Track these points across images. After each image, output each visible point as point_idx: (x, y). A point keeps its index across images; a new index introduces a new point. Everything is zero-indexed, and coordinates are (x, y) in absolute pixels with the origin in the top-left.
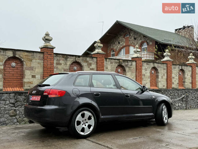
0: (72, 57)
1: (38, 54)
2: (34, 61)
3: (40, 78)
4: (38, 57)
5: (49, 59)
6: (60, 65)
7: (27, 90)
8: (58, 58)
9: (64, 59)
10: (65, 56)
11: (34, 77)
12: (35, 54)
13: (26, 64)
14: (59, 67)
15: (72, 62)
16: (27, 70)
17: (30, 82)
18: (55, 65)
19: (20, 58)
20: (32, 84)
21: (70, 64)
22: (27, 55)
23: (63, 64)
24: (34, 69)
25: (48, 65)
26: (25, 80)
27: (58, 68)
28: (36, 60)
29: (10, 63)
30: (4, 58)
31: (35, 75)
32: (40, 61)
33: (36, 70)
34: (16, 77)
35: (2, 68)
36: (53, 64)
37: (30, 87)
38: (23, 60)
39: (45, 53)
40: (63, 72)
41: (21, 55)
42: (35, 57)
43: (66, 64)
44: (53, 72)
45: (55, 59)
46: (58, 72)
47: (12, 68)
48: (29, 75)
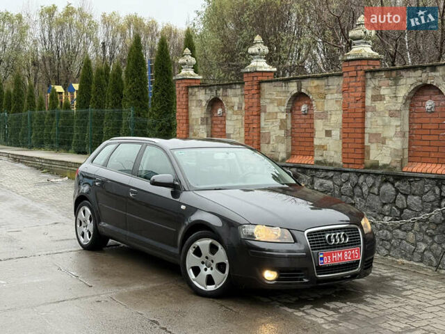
0: (412, 74)
2: (329, 97)
3: (338, 138)
4: (335, 87)
5: (353, 90)
6: (381, 100)
7: (318, 162)
8: (377, 83)
9: (390, 82)
10: (394, 74)
11: (328, 133)
12: (330, 79)
13: (318, 105)
14: (380, 106)
15: (412, 88)
16: (317, 118)
17: (323, 147)
18: (368, 102)
19: (307, 93)
20: (326, 150)
21: (405, 95)
22: (318, 85)
23: (387, 98)
24: (329, 117)
25: (351, 104)
26: (316, 142)
27: (377, 108)
28: (332, 94)
29: (300, 107)
30: (286, 98)
31: (331, 131)
32: (340, 96)
33: (333, 119)
34: (309, 135)
35: (285, 117)
36: (361, 101)
37: (322, 156)
38: (311, 97)
39: (345, 75)
40: (387, 119)
41: (309, 86)
42: (331, 87)
43: (396, 97)
44: (363, 123)
45: (369, 86)
46: (377, 121)
47: (304, 116)
48: (321, 129)
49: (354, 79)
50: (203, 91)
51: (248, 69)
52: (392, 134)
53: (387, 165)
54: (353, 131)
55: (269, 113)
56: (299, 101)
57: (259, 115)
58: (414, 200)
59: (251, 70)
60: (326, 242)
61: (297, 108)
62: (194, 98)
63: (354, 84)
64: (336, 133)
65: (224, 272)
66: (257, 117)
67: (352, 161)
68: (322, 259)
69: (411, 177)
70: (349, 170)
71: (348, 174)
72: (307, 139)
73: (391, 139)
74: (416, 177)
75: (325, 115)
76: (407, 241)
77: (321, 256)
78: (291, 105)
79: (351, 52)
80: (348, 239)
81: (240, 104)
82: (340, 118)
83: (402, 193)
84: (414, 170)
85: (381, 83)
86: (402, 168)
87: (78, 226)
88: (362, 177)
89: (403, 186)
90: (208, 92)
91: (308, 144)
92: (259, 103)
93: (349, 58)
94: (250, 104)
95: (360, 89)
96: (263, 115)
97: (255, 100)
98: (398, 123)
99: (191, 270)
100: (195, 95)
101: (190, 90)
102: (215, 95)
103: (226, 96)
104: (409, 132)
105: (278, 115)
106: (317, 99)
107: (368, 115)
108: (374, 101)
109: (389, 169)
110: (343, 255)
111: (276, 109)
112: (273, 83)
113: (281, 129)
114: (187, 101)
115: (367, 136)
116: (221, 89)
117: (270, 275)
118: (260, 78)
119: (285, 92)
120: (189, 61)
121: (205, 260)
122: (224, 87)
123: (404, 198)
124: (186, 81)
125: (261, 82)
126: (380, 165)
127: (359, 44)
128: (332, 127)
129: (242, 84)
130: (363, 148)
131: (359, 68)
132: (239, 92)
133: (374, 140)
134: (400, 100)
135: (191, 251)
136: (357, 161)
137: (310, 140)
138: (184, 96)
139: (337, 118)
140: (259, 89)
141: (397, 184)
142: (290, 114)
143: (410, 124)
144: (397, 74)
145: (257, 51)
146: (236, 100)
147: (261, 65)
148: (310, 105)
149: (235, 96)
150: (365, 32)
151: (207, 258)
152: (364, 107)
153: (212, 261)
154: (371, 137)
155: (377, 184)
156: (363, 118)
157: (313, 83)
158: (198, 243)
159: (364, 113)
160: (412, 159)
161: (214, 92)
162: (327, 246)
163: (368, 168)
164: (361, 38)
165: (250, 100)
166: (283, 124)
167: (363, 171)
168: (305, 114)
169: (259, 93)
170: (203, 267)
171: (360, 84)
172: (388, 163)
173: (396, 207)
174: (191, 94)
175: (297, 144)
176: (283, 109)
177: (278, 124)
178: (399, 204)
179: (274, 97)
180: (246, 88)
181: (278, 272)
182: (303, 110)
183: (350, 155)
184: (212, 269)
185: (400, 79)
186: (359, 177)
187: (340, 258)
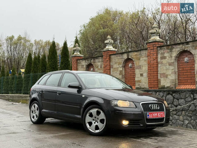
0: (178, 46)
1: (144, 51)
2: (141, 59)
3: (146, 77)
4: (144, 55)
5: (152, 55)
6: (165, 59)
7: (137, 88)
8: (162, 52)
9: (168, 51)
10: (170, 47)
11: (142, 75)
12: (142, 51)
13: (136, 63)
14: (164, 61)
15: (178, 52)
16: (136, 69)
17: (139, 81)
18: (159, 60)
19: (131, 58)
20: (141, 82)
21: (175, 56)
22: (136, 55)
23: (167, 58)
24: (142, 68)
25: (151, 61)
26: (136, 79)
28: (143, 58)
29: (128, 64)
30: (122, 61)
31: (143, 74)
32: (146, 58)
33: (143, 68)
34: (133, 77)
35: (122, 69)
36: (156, 59)
37: (139, 85)
38: (133, 60)
39: (148, 49)
40: (168, 66)
41: (132, 55)
42: (142, 55)
43: (171, 57)
44: (157, 69)
45: (159, 53)
46: (163, 68)
47: (130, 68)
48: (138, 73)
49: (152, 51)
50: (84, 61)
51: (105, 50)
52: (171, 73)
53: (169, 87)
54: (153, 73)
55: (115, 68)
56: (128, 62)
57: (110, 69)
58: (182, 101)
59: (106, 50)
60: (150, 108)
61: (127, 65)
62: (80, 64)
63: (153, 52)
64: (145, 75)
65: (103, 123)
66: (109, 70)
67: (153, 86)
68: (148, 115)
69: (180, 91)
70: (152, 90)
71: (151, 92)
72: (132, 79)
73: (170, 75)
74: (182, 91)
75: (140, 67)
76: (179, 120)
77: (148, 114)
78: (124, 64)
79: (151, 39)
80: (159, 108)
81: (101, 65)
82: (147, 67)
83: (176, 99)
84: (181, 88)
85: (164, 51)
86: (175, 88)
87: (31, 113)
88: (158, 93)
89: (177, 95)
90: (87, 61)
91: (132, 81)
92: (110, 64)
93: (150, 41)
94: (106, 65)
95: (155, 54)
96: (112, 69)
97: (108, 63)
98: (173, 68)
99: (88, 124)
100: (80, 63)
101: (78, 61)
102: (90, 62)
103: (95, 62)
104: (178, 72)
105: (119, 69)
106: (136, 60)
107: (159, 65)
108: (162, 59)
109: (170, 88)
110: (157, 114)
111: (118, 66)
112: (116, 55)
113: (120, 75)
114: (77, 66)
115: (159, 75)
116: (93, 60)
117: (125, 123)
118: (110, 53)
119: (121, 58)
120: (78, 49)
121: (94, 118)
122: (94, 58)
123: (177, 100)
124: (76, 57)
125: (110, 55)
126: (166, 87)
127: (154, 35)
128: (143, 72)
129: (102, 56)
130: (158, 80)
131: (154, 46)
132: (101, 60)
133: (162, 76)
134: (173, 58)
135: (88, 115)
136: (155, 86)
137: (133, 79)
138: (76, 64)
139: (145, 68)
140: (110, 58)
141: (174, 94)
142: (124, 68)
143: (178, 68)
144: (171, 47)
145: (109, 42)
146: (99, 64)
147: (111, 48)
148: (133, 64)
149: (99, 62)
150: (156, 31)
151: (95, 117)
152: (157, 62)
153: (98, 119)
154: (161, 75)
155: (165, 96)
156: (157, 67)
157: (134, 54)
158: (91, 111)
159: (157, 64)
160: (179, 84)
161: (89, 61)
162: (150, 110)
163: (160, 89)
164: (155, 33)
165: (106, 63)
166: (121, 73)
167: (158, 90)
168: (131, 68)
169: (110, 60)
170: (93, 122)
171: (155, 52)
172: (169, 86)
173: (174, 105)
174: (79, 63)
175: (127, 81)
176: (121, 66)
177: (119, 72)
178: (175, 103)
179: (117, 61)
180: (104, 58)
181: (129, 121)
182: (130, 66)
183: (152, 84)
184: (98, 122)
185: (173, 49)
186: (156, 93)
187: (156, 116)
